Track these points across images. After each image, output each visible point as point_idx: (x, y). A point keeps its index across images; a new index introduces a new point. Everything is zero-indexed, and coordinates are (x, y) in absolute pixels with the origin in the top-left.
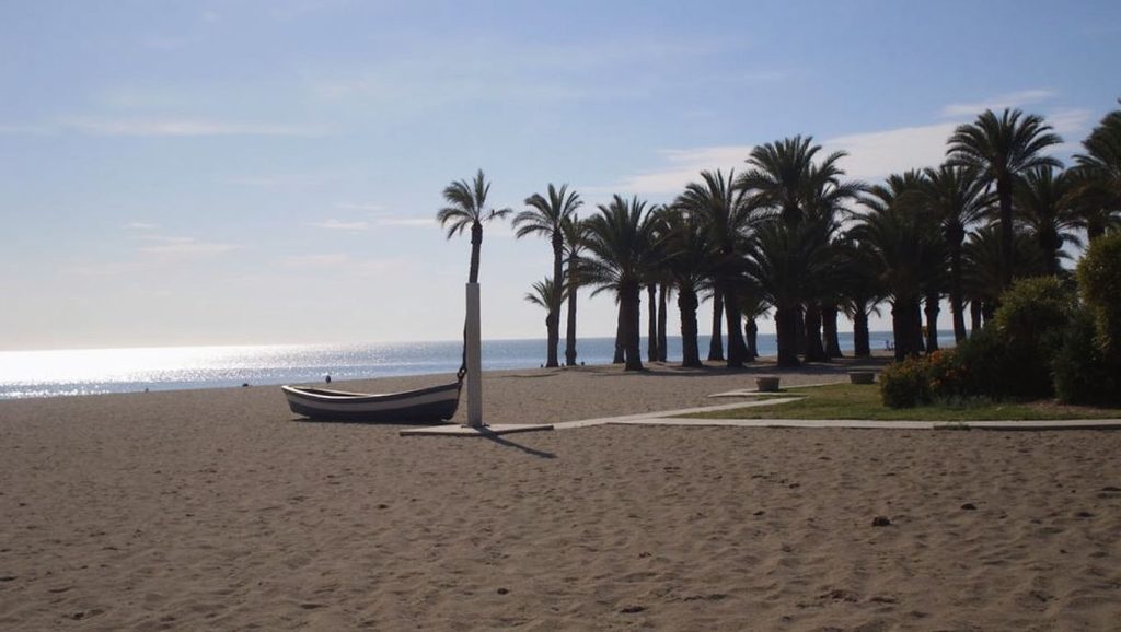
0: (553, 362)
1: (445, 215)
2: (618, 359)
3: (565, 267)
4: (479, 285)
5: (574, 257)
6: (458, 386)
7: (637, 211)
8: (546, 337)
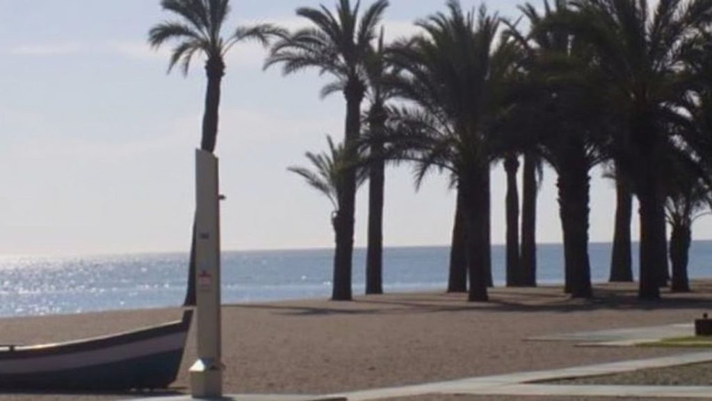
0: (342, 289)
1: (161, 34)
2: (456, 285)
3: (365, 128)
4: (216, 160)
5: (378, 111)
6: (184, 327)
7: (488, 29)
8: (332, 245)
